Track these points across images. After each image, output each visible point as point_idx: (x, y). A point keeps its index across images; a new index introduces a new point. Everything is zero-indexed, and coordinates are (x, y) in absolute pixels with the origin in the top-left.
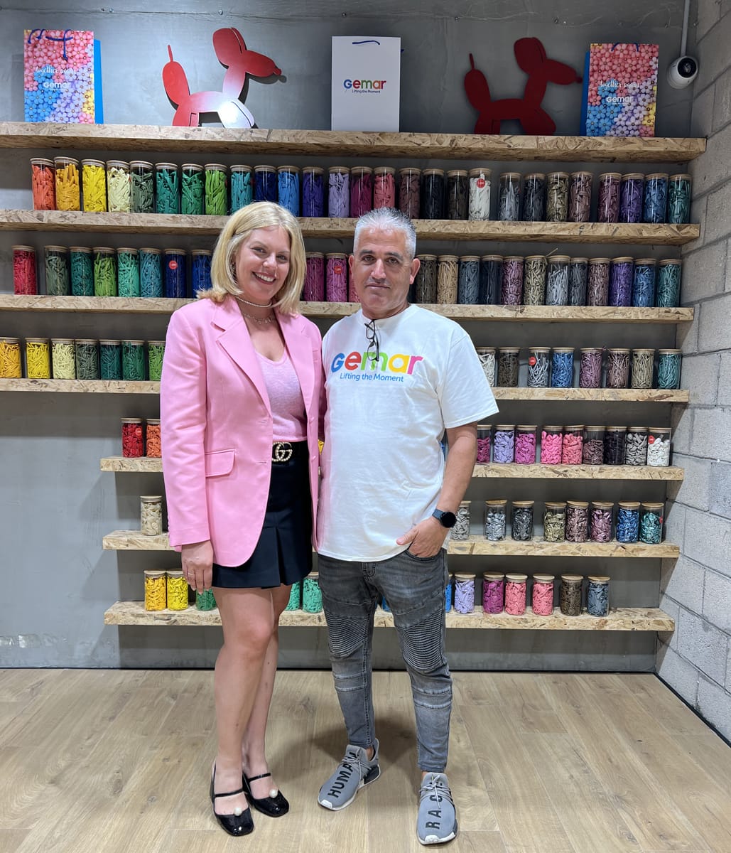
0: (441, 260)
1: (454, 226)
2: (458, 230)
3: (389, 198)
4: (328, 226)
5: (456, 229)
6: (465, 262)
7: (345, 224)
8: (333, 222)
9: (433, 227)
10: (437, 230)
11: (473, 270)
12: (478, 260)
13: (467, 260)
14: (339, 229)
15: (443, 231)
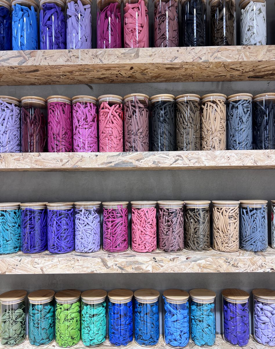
0: (206, 100)
1: (226, 53)
2: (230, 58)
3: (142, 27)
4: (66, 59)
5: (227, 57)
6: (236, 102)
7: (87, 56)
8: (71, 54)
9: (199, 55)
10: (203, 59)
11: (245, 110)
12: (250, 99)
13: (237, 98)
14: (80, 62)
15: (211, 60)
